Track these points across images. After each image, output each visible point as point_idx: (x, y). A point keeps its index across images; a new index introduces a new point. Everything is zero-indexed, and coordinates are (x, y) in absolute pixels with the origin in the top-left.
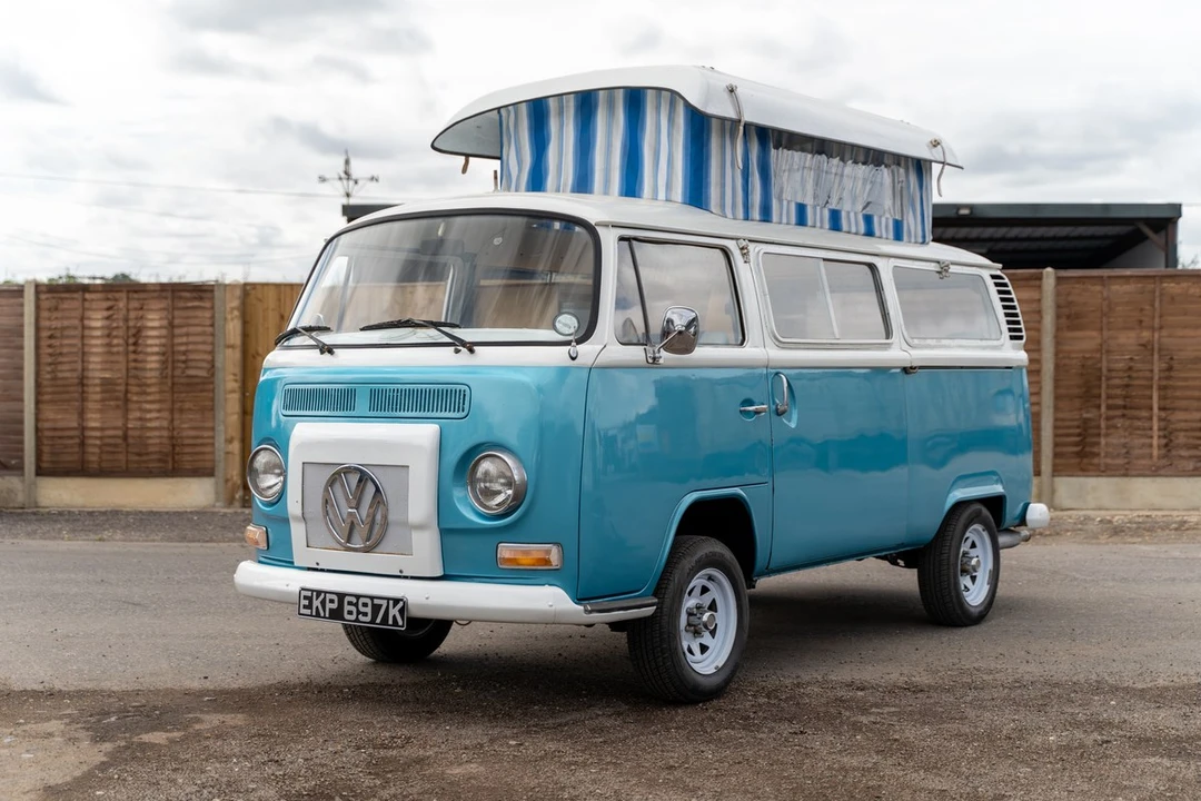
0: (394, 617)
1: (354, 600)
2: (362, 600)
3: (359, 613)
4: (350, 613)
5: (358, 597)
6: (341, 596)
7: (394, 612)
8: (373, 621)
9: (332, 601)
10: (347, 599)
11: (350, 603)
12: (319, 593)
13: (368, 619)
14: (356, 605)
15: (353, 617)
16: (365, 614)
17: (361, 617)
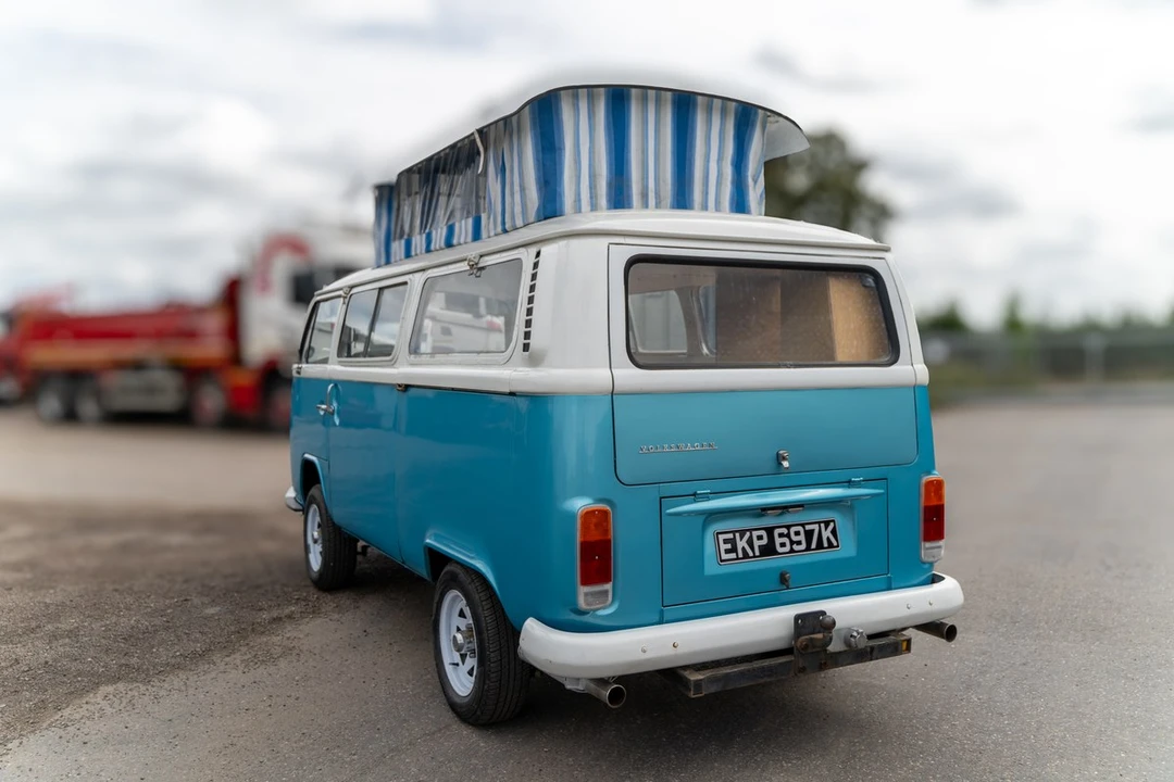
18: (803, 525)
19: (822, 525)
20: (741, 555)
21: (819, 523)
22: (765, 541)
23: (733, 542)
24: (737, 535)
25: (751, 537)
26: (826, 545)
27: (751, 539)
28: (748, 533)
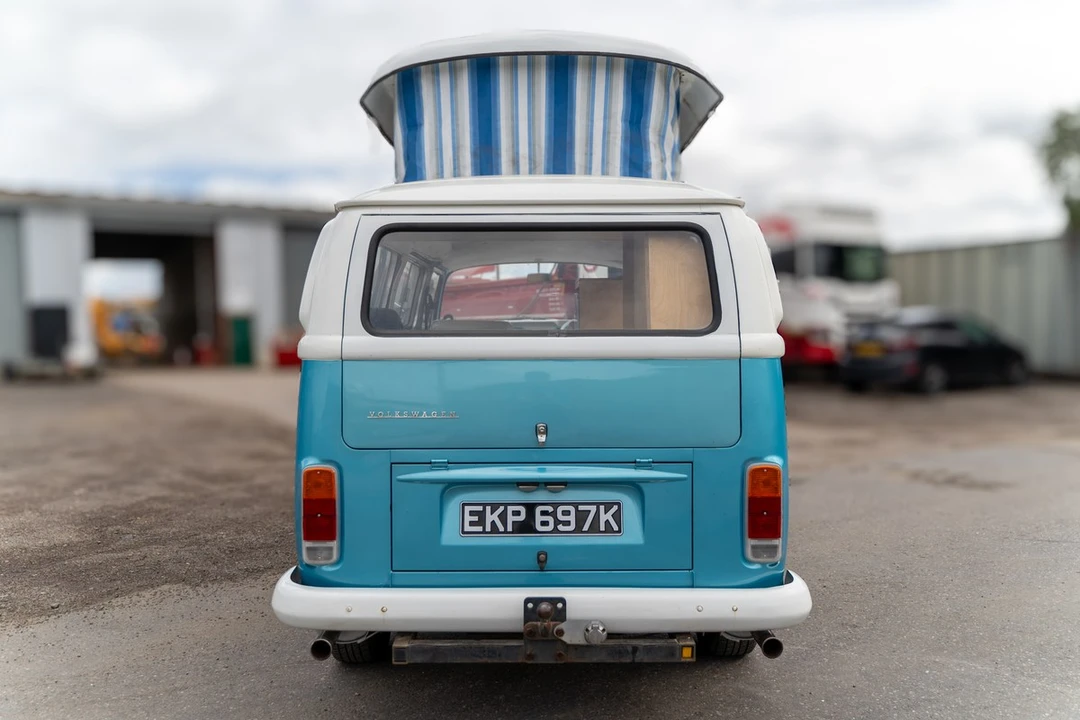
18: (576, 505)
19: (602, 508)
20: (488, 529)
21: (598, 505)
22: (522, 517)
23: (481, 515)
24: (488, 508)
25: (506, 510)
26: (602, 528)
27: (504, 513)
28: (502, 508)
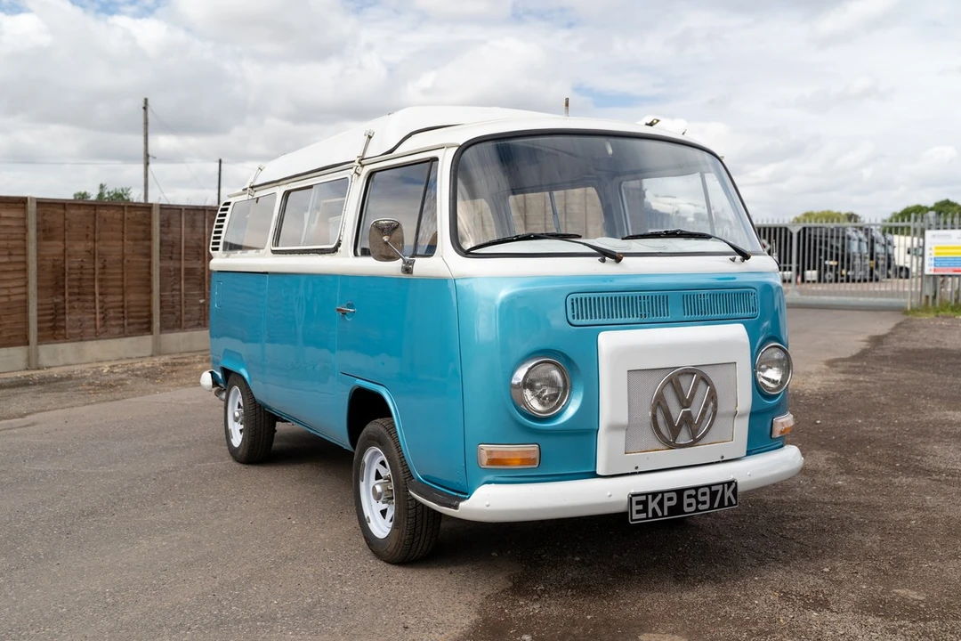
0: (729, 498)
1: (693, 492)
2: (700, 491)
3: (698, 503)
4: (690, 505)
5: (696, 488)
6: (680, 492)
7: (728, 493)
8: (711, 507)
9: (670, 499)
10: (686, 493)
11: (689, 496)
12: (654, 494)
13: (707, 506)
14: (696, 497)
15: (693, 509)
16: (704, 503)
17: (701, 507)
